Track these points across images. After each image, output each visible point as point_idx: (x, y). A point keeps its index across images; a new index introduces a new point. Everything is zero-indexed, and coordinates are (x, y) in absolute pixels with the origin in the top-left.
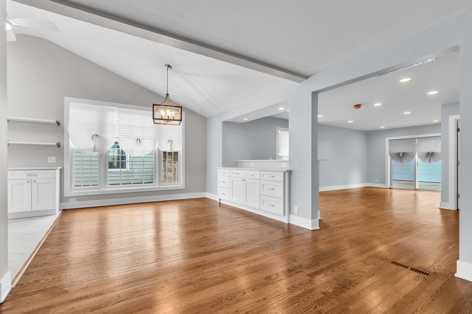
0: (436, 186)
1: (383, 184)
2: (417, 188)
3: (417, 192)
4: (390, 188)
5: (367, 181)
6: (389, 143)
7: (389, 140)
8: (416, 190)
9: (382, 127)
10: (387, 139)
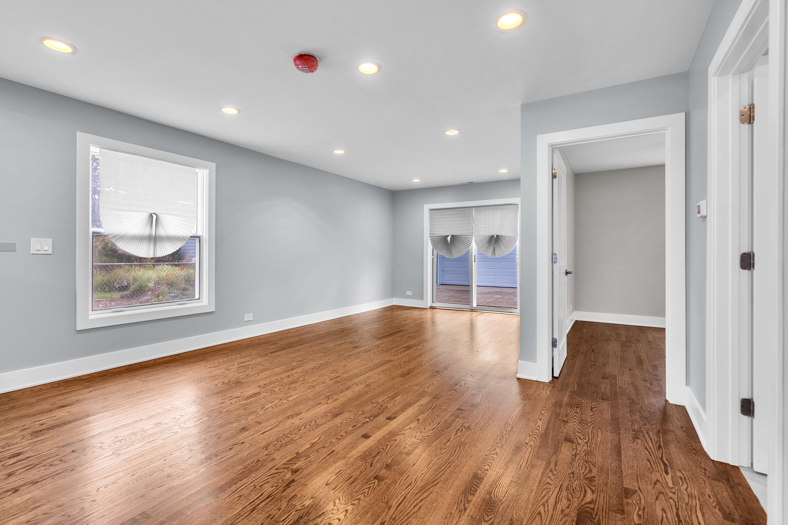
0: (500, 293)
1: (420, 299)
2: (474, 306)
3: (475, 314)
4: (432, 308)
5: (393, 293)
6: (430, 216)
7: (430, 210)
8: (472, 310)
9: (416, 181)
10: (427, 207)
